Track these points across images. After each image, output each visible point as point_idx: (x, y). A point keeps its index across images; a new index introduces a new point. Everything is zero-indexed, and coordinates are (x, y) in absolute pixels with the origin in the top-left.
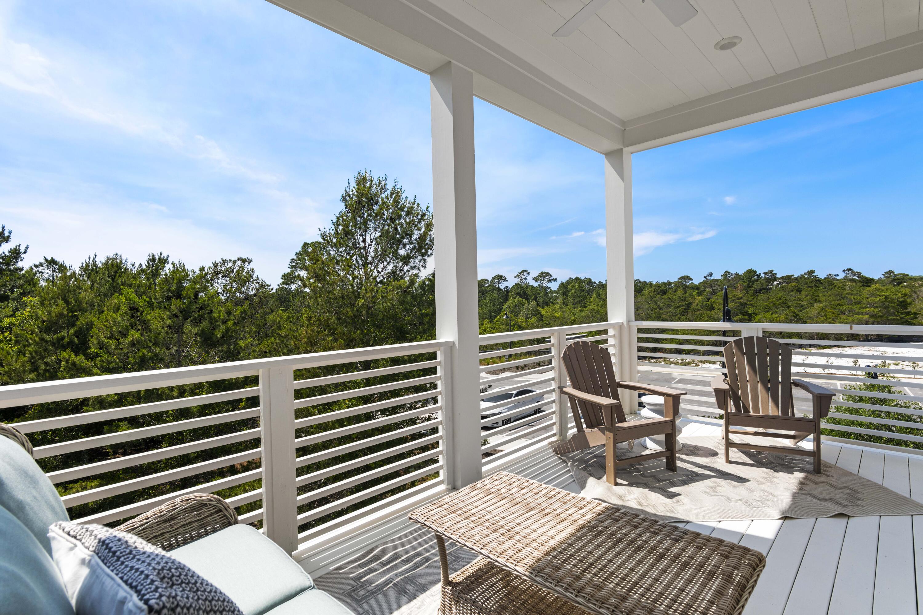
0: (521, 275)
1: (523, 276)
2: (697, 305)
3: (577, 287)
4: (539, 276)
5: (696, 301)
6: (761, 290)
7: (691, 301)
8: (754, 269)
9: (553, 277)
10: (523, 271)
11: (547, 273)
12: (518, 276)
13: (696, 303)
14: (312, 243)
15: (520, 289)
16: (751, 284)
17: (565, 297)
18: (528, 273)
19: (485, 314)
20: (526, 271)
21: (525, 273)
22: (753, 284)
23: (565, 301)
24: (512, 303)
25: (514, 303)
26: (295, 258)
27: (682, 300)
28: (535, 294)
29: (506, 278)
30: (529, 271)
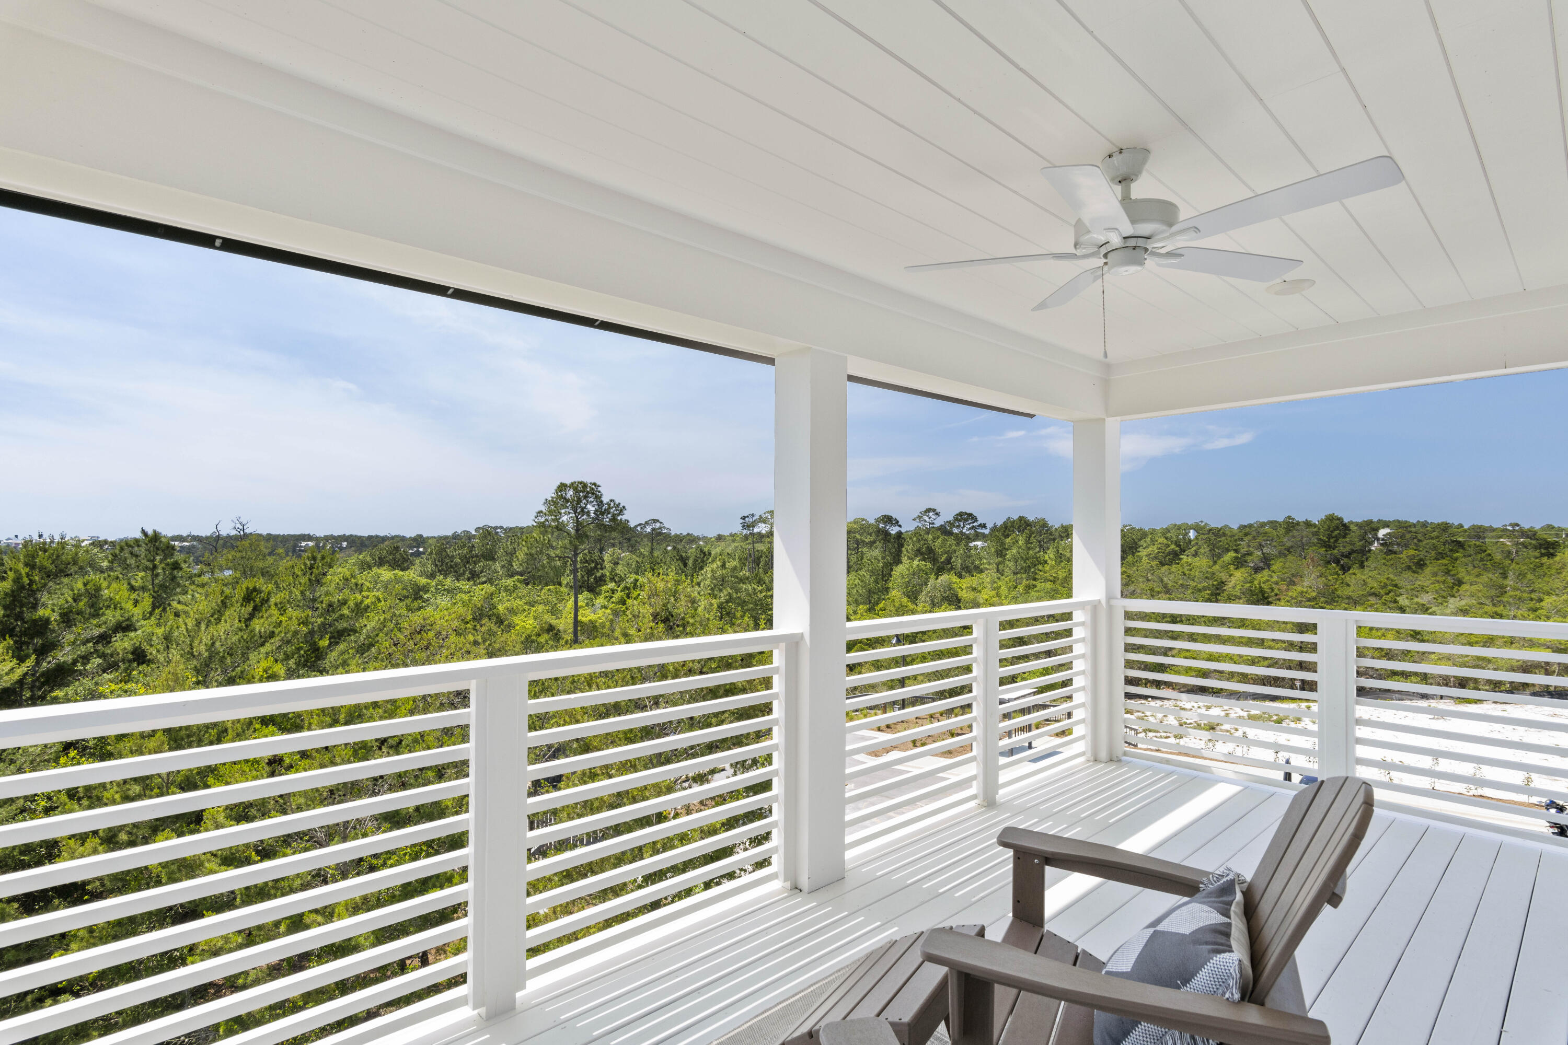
0: (925, 518)
1: (927, 519)
2: (1234, 588)
3: (1020, 543)
4: (956, 519)
5: (1233, 581)
6: (1350, 553)
7: (1224, 579)
8: (1339, 514)
9: (980, 521)
10: (928, 510)
11: (970, 515)
12: (920, 517)
13: (1232, 584)
14: (572, 484)
15: (922, 542)
16: (1332, 540)
17: (1000, 559)
18: (937, 514)
19: (861, 595)
20: (934, 510)
21: (931, 514)
22: (1336, 541)
23: (1001, 567)
24: (908, 570)
25: (911, 571)
26: (543, 509)
27: (1207, 578)
28: (947, 552)
29: (898, 522)
30: (938, 511)
